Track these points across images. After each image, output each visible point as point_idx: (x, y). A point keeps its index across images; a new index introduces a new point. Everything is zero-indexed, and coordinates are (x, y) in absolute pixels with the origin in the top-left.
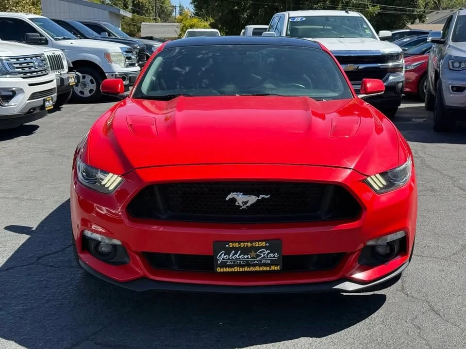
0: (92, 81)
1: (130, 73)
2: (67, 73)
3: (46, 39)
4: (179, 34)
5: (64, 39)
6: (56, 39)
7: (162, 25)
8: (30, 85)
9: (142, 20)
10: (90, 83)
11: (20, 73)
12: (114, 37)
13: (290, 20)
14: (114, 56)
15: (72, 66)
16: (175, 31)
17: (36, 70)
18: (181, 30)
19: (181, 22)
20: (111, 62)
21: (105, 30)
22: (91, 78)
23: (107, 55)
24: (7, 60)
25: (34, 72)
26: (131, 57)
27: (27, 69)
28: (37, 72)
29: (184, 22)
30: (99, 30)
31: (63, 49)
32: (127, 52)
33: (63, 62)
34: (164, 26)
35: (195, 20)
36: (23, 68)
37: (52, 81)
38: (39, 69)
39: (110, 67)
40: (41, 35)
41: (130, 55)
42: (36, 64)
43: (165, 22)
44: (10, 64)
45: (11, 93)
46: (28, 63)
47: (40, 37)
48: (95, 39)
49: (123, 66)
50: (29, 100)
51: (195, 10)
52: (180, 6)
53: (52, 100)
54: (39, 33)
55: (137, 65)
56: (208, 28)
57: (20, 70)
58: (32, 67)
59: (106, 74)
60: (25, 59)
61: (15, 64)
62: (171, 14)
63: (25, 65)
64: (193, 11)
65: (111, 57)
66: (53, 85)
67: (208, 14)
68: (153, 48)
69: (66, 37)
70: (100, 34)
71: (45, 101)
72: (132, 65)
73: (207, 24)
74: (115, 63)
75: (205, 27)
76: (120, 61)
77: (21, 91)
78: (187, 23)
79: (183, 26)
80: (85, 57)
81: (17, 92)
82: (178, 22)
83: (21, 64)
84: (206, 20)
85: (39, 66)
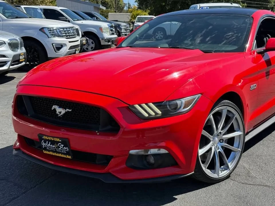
0: (92, 43)
1: (112, 38)
2: (81, 38)
3: (69, 20)
4: (130, 19)
5: (78, 20)
6: (74, 20)
7: (119, 15)
8: (70, 42)
9: (108, 12)
10: (91, 44)
11: (65, 36)
12: (99, 20)
14: (104, 29)
15: (83, 34)
16: (128, 17)
18: (131, 17)
19: (131, 13)
20: (102, 32)
21: (94, 16)
22: (92, 41)
23: (100, 28)
24: (56, 29)
25: (68, 36)
26: (112, 30)
27: (68, 34)
28: (72, 36)
29: (133, 13)
30: (92, 16)
31: (78, 25)
32: (111, 27)
33: (79, 32)
34: (121, 15)
35: (140, 11)
36: (66, 33)
37: (78, 41)
38: (72, 34)
39: (102, 35)
40: (66, 18)
41: (112, 29)
42: (72, 31)
43: (120, 12)
44: (60, 31)
45: (60, 46)
46: (68, 31)
47: (66, 19)
49: (109, 34)
50: (69, 49)
51: (138, 6)
52: (129, 4)
53: (79, 50)
54: (65, 17)
55: (115, 34)
56: (147, 15)
57: (65, 34)
58: (70, 33)
59: (100, 39)
60: (66, 29)
61: (62, 31)
62: (123, 8)
63: (67, 32)
64: (137, 6)
65: (103, 29)
66: (78, 43)
67: (147, 7)
68: (120, 26)
69: (79, 19)
70: (92, 18)
71: (76, 50)
72: (113, 34)
73: (147, 13)
74: (105, 33)
75: (145, 15)
76: (107, 32)
77: (65, 45)
78: (135, 13)
79: (133, 15)
81: (63, 45)
82: (129, 13)
83: (65, 31)
84: (146, 11)
85: (73, 33)
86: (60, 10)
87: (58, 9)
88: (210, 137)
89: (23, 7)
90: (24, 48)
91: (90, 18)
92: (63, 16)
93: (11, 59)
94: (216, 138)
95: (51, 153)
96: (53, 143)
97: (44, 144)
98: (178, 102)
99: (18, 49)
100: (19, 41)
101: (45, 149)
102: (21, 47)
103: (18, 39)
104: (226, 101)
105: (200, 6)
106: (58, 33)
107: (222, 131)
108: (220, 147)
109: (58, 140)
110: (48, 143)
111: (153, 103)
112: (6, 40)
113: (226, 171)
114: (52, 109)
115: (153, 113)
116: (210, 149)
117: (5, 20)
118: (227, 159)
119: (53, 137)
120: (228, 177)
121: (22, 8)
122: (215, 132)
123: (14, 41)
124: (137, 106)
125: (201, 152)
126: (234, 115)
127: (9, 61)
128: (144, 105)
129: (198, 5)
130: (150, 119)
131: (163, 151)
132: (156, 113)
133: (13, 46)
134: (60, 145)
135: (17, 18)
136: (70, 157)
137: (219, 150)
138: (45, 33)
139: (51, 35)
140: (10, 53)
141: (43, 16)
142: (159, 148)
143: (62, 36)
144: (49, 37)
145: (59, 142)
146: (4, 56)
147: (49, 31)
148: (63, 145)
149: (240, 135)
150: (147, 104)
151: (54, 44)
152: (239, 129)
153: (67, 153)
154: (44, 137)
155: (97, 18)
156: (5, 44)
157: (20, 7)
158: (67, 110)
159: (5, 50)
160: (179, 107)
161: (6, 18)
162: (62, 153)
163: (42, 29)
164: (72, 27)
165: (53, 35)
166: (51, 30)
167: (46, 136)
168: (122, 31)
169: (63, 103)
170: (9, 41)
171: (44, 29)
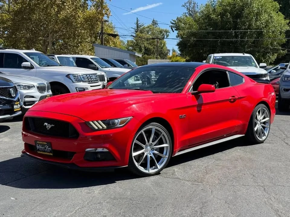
1: (136, 84)
3: (98, 67)
5: (106, 67)
6: (102, 68)
8: (91, 86)
11: (88, 81)
12: (130, 67)
13: (214, 58)
15: (109, 80)
19: (170, 59)
21: (126, 63)
24: (82, 75)
26: (137, 76)
27: (90, 80)
28: (94, 81)
29: (172, 59)
30: (123, 63)
31: (105, 72)
33: (105, 78)
35: (179, 58)
36: (88, 79)
37: (100, 85)
38: (95, 80)
39: (127, 81)
40: (95, 66)
42: (94, 77)
43: (163, 59)
44: (83, 77)
45: (83, 90)
46: (90, 77)
48: (121, 67)
49: (133, 80)
55: (140, 80)
57: (87, 80)
58: (92, 79)
59: (125, 84)
60: (89, 75)
61: (85, 77)
63: (89, 78)
66: (100, 87)
69: (107, 66)
70: (123, 65)
72: (138, 80)
76: (132, 78)
77: (87, 89)
78: (174, 59)
80: (115, 75)
81: (85, 89)
83: (88, 77)
84: (185, 58)
85: (95, 78)
86: (91, 58)
88: (144, 146)
89: (56, 56)
90: (50, 91)
91: (121, 65)
92: (93, 63)
93: (38, 99)
94: (149, 148)
95: (42, 153)
96: (43, 145)
97: (38, 147)
98: (116, 121)
99: (45, 91)
100: (46, 85)
101: (39, 150)
102: (48, 90)
103: (46, 84)
104: (155, 123)
105: (214, 56)
106: (81, 79)
107: (152, 143)
108: (152, 154)
109: (45, 143)
110: (40, 146)
111: (101, 121)
112: (36, 84)
113: (156, 170)
114: (44, 125)
115: (101, 127)
116: (143, 153)
117: (38, 68)
118: (158, 163)
119: (43, 142)
121: (55, 57)
122: (147, 143)
123: (42, 85)
124: (91, 123)
125: (134, 154)
126: (161, 133)
127: (36, 101)
128: (96, 122)
130: (99, 130)
131: (105, 150)
132: (103, 127)
133: (41, 89)
134: (46, 147)
135: (48, 66)
136: (51, 154)
137: (151, 155)
138: (70, 79)
139: (75, 80)
140: (38, 94)
141: (75, 64)
142: (104, 147)
143: (85, 81)
144: (73, 82)
145: (46, 145)
146: (33, 97)
147: (73, 77)
148: (48, 147)
149: (167, 147)
150: (97, 121)
151: (77, 88)
152: (166, 143)
153: (50, 152)
154: (38, 142)
155: (129, 65)
156: (35, 87)
157: (54, 56)
158: (52, 125)
159: (34, 92)
160: (116, 124)
161: (39, 66)
162: (48, 152)
163: (68, 76)
164: (96, 74)
165: (77, 80)
166: (75, 77)
167: (39, 141)
168: (152, 78)
169: (50, 121)
170: (38, 85)
171: (70, 76)
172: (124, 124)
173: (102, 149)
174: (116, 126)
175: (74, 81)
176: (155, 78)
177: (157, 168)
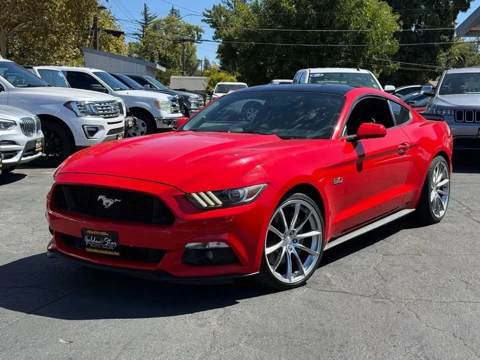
0: (143, 125)
1: (174, 118)
2: (126, 117)
3: (107, 89)
4: (206, 87)
5: (121, 90)
6: (115, 90)
7: (188, 79)
8: (109, 123)
9: (170, 73)
10: (141, 126)
11: (102, 114)
12: (155, 89)
13: (311, 76)
14: (163, 104)
15: (129, 111)
16: (203, 84)
17: (112, 112)
18: (208, 84)
19: (208, 76)
20: (159, 108)
21: (147, 83)
22: (142, 122)
23: (156, 103)
24: (93, 104)
25: (107, 114)
26: (175, 105)
27: (106, 111)
28: (112, 114)
29: (212, 76)
30: (143, 82)
31: (122, 97)
32: (172, 101)
33: (123, 108)
34: (190, 79)
35: (222, 74)
36: (103, 110)
37: (121, 121)
39: (159, 113)
40: (103, 86)
41: (174, 103)
42: (112, 107)
43: (190, 75)
44: (95, 107)
45: (95, 129)
46: (107, 107)
47: (102, 88)
48: (141, 89)
49: (169, 112)
50: (107, 135)
51: (221, 64)
52: (206, 60)
53: (122, 136)
54: (101, 84)
55: (179, 111)
56: (235, 82)
57: (102, 112)
58: (109, 110)
59: (155, 119)
60: (105, 103)
61: (98, 107)
62: (196, 67)
63: (105, 108)
64: (219, 65)
65: (160, 104)
66: (122, 125)
67: (234, 69)
68: (189, 99)
69: (123, 88)
70: (143, 85)
71: (118, 136)
72: (176, 112)
73: (234, 78)
74: (163, 110)
75: (232, 81)
76: (167, 108)
77: (102, 127)
78: (215, 76)
79: (211, 80)
80: (139, 104)
81: (99, 128)
82: (206, 76)
83: (102, 107)
84: (233, 75)
85: (114, 109)
86: (93, 73)
87: (90, 71)
88: (281, 235)
89: (36, 68)
90: (41, 131)
91: (139, 85)
92: (98, 82)
93: (23, 147)
94: (289, 238)
95: (96, 251)
96: (99, 238)
97: (87, 240)
98: (241, 191)
99: (33, 132)
100: (35, 121)
101: (89, 246)
102: (38, 130)
103: (33, 118)
104: (300, 194)
105: (311, 72)
106: (91, 110)
107: (295, 230)
108: (293, 248)
109: (105, 234)
110: (93, 239)
111: (212, 192)
112: (18, 120)
113: (301, 276)
114: (98, 200)
115: (212, 204)
116: (280, 249)
117: (12, 89)
118: (303, 264)
119: (99, 231)
120: (303, 284)
121: (34, 71)
122: (287, 229)
123: (30, 122)
124: (195, 195)
125: (269, 251)
126: (310, 211)
127: (20, 150)
128: (202, 194)
129: (308, 70)
130: (209, 208)
131: (223, 245)
132: (216, 204)
133: (27, 128)
134: (107, 240)
135: (29, 86)
136: (118, 254)
137: (292, 251)
138: (72, 109)
139: (81, 112)
140: (22, 138)
141: (67, 83)
142: (219, 241)
143: (98, 115)
144: (78, 116)
145: (106, 236)
146: (13, 143)
147: (78, 106)
148: (110, 240)
149: (318, 235)
150: (205, 193)
151: (85, 127)
152: (317, 229)
153: (115, 249)
154: (89, 232)
155: (151, 86)
156: (16, 125)
157: (32, 68)
158: (116, 200)
159: (15, 134)
160: (241, 196)
161: (14, 87)
162: (109, 250)
163: (68, 104)
164: (113, 101)
165: (84, 112)
166: (81, 106)
167: (90, 230)
168: (192, 107)
169: (110, 192)
170: (21, 121)
171: (71, 104)
172: (254, 197)
173: (216, 243)
174: (240, 202)
175: (79, 114)
176: (197, 108)
177: (302, 273)
